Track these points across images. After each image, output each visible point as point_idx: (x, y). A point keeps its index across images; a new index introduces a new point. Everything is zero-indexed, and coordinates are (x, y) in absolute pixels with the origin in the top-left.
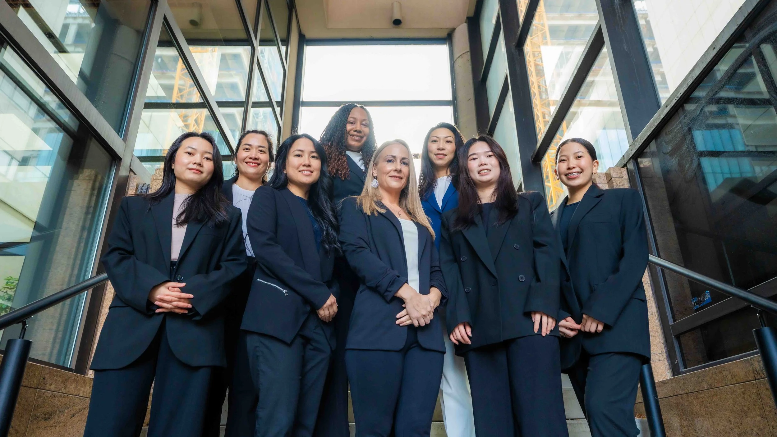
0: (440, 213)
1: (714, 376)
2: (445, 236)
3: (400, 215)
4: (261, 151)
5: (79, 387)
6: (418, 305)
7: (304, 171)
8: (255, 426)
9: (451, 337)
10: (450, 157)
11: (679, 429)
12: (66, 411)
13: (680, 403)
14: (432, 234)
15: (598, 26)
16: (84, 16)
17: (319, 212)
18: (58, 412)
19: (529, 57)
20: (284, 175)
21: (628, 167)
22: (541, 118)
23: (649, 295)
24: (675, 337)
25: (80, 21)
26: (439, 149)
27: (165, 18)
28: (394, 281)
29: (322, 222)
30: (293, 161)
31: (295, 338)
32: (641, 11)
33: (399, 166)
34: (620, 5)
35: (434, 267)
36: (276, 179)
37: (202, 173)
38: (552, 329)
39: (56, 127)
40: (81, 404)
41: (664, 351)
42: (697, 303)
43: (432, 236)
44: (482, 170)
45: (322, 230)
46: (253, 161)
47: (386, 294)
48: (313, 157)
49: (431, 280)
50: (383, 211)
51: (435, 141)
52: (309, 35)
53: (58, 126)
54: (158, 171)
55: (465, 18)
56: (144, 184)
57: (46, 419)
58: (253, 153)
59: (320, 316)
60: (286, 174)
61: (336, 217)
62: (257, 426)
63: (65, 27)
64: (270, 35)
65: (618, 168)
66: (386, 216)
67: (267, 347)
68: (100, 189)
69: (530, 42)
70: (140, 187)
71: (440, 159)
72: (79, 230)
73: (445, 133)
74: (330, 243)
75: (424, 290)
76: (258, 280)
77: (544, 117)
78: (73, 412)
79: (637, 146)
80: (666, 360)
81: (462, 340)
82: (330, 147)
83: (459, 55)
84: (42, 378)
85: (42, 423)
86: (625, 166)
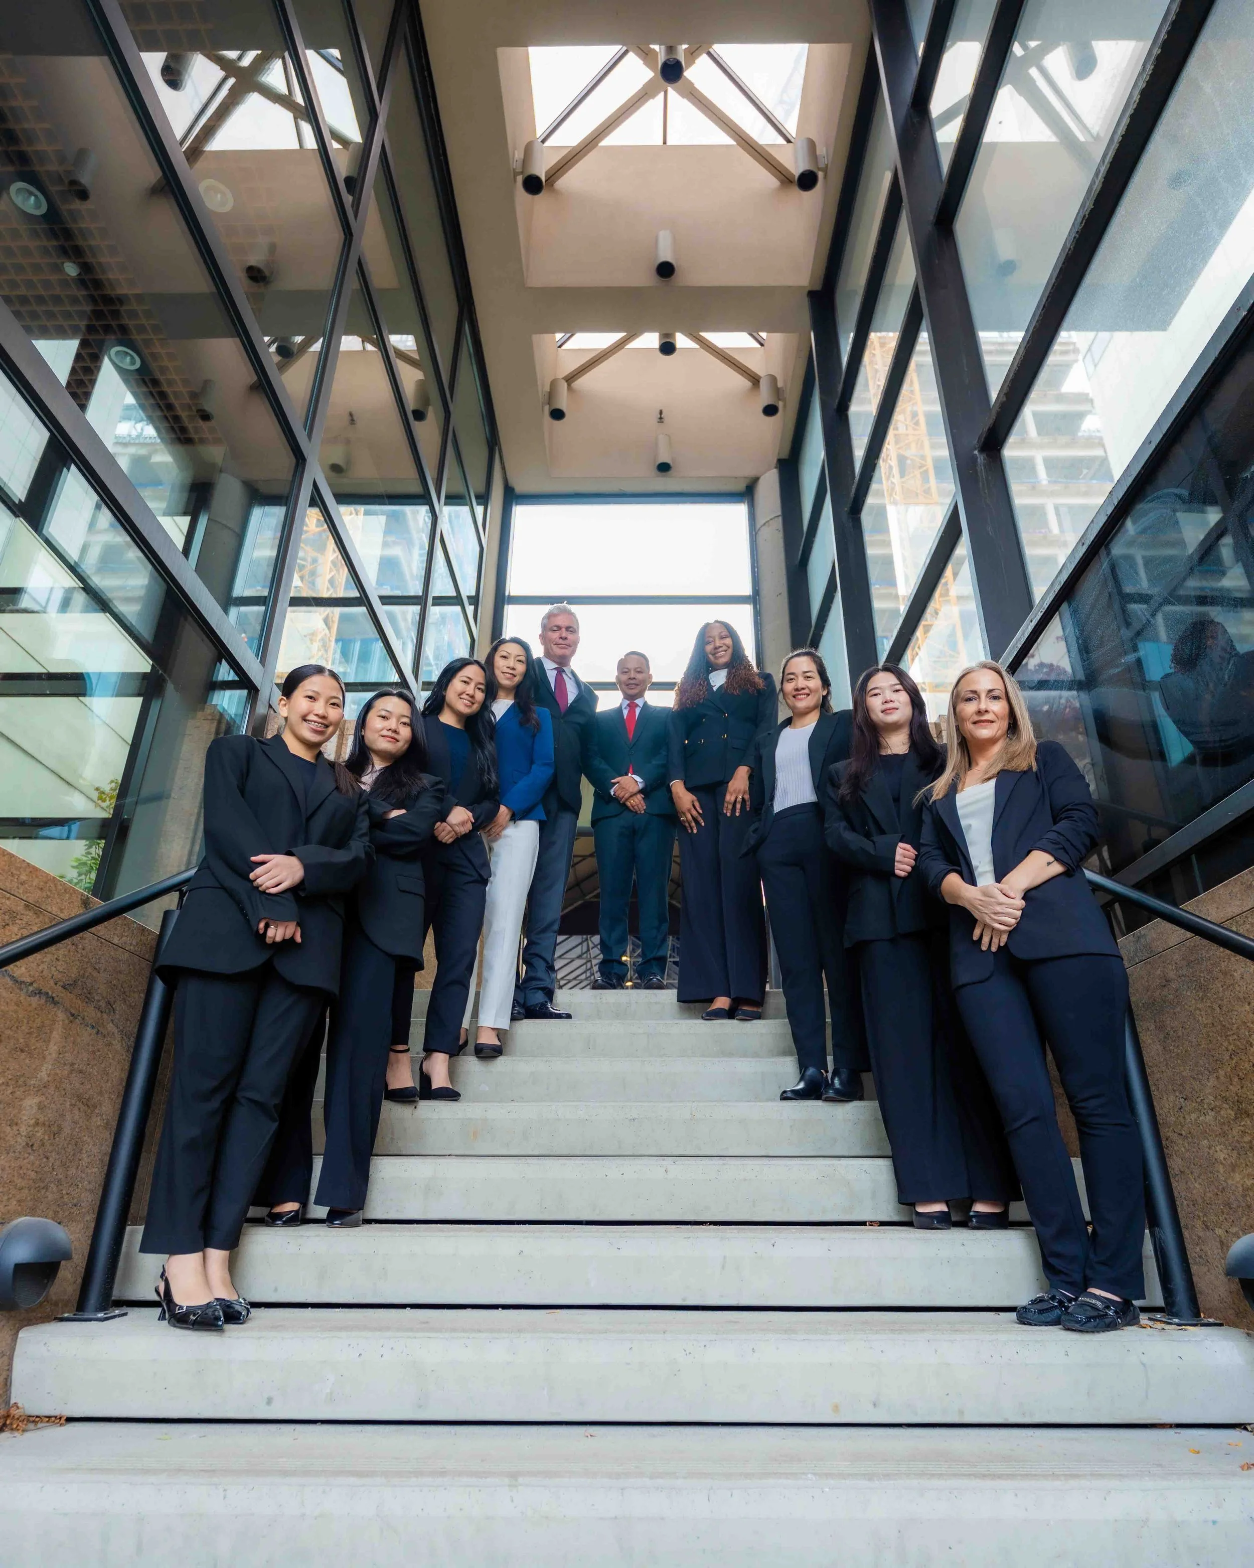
15: (954, 504)
27: (314, 480)
34: (985, 466)
37: (398, 741)
52: (520, 487)
55: (775, 461)
64: (460, 488)
83: (764, 522)
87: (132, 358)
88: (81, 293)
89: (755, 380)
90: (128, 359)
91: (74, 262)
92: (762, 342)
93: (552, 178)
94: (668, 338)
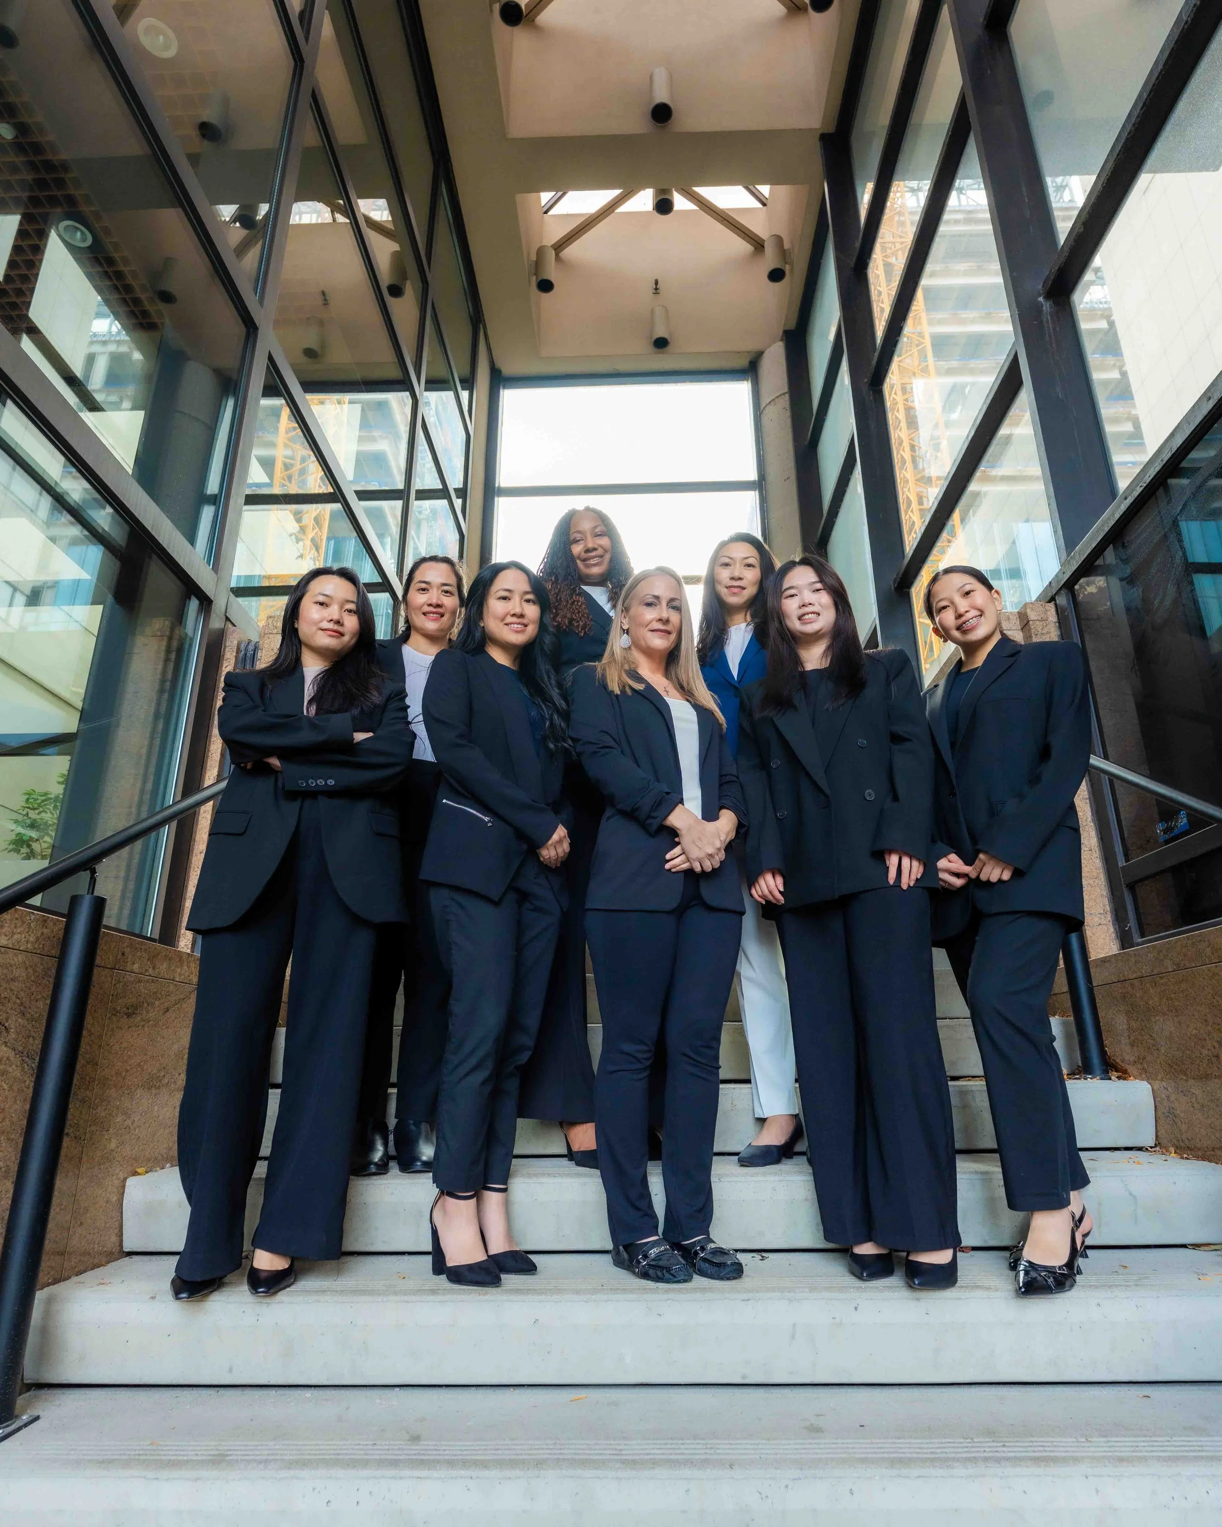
0: (736, 688)
1: (1184, 950)
2: (746, 725)
3: (667, 692)
4: (447, 592)
5: (173, 968)
6: (700, 839)
7: (514, 624)
8: (447, 1027)
9: (753, 892)
10: (751, 591)
11: (1126, 1034)
12: (157, 1003)
13: (1128, 993)
14: (721, 722)
15: (1013, 353)
16: (118, 338)
17: (537, 690)
18: (145, 1005)
19: (895, 393)
20: (480, 630)
21: (1058, 602)
22: (915, 505)
23: (1087, 818)
24: (1127, 886)
25: (112, 348)
26: (732, 579)
27: (271, 358)
28: (661, 801)
29: (543, 706)
30: (495, 606)
31: (504, 894)
32: (1101, 303)
33: (665, 613)
34: (1051, 315)
35: (726, 775)
36: (468, 636)
37: (343, 634)
38: (919, 877)
39: (84, 535)
40: (178, 993)
41: (1109, 910)
42: (1165, 832)
43: (721, 725)
44: (804, 615)
45: (543, 718)
46: (434, 610)
47: (649, 821)
48: (528, 601)
49: (720, 798)
50: (640, 687)
51: (727, 565)
52: (507, 369)
53: (86, 533)
54: (270, 621)
55: (781, 333)
56: (250, 641)
57: (129, 1015)
58: (434, 596)
59: (542, 859)
60: (483, 627)
61: (565, 696)
62: (451, 1027)
63: (91, 359)
64: (441, 372)
65: (1041, 603)
66: (644, 693)
67: (462, 907)
68: (180, 651)
69: (897, 367)
70: (243, 647)
71: (734, 594)
72: (151, 718)
73: (745, 551)
74: (556, 740)
75: (710, 814)
76: (444, 801)
77: (920, 503)
78: (166, 1005)
79: (1074, 566)
80: (1111, 924)
81: (770, 898)
82: (555, 582)
83: (770, 400)
84: (120, 954)
85: (125, 1020)
86: (1052, 599)
87: (82, 233)
88: (19, 159)
89: (758, 245)
90: (79, 234)
91: (8, 123)
92: (765, 201)
93: (533, 12)
94: (665, 194)
